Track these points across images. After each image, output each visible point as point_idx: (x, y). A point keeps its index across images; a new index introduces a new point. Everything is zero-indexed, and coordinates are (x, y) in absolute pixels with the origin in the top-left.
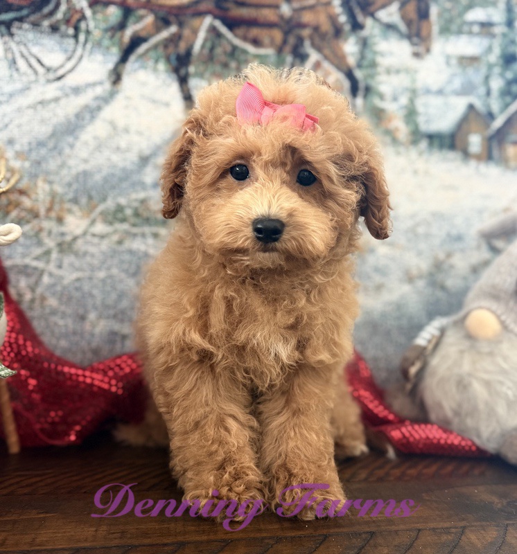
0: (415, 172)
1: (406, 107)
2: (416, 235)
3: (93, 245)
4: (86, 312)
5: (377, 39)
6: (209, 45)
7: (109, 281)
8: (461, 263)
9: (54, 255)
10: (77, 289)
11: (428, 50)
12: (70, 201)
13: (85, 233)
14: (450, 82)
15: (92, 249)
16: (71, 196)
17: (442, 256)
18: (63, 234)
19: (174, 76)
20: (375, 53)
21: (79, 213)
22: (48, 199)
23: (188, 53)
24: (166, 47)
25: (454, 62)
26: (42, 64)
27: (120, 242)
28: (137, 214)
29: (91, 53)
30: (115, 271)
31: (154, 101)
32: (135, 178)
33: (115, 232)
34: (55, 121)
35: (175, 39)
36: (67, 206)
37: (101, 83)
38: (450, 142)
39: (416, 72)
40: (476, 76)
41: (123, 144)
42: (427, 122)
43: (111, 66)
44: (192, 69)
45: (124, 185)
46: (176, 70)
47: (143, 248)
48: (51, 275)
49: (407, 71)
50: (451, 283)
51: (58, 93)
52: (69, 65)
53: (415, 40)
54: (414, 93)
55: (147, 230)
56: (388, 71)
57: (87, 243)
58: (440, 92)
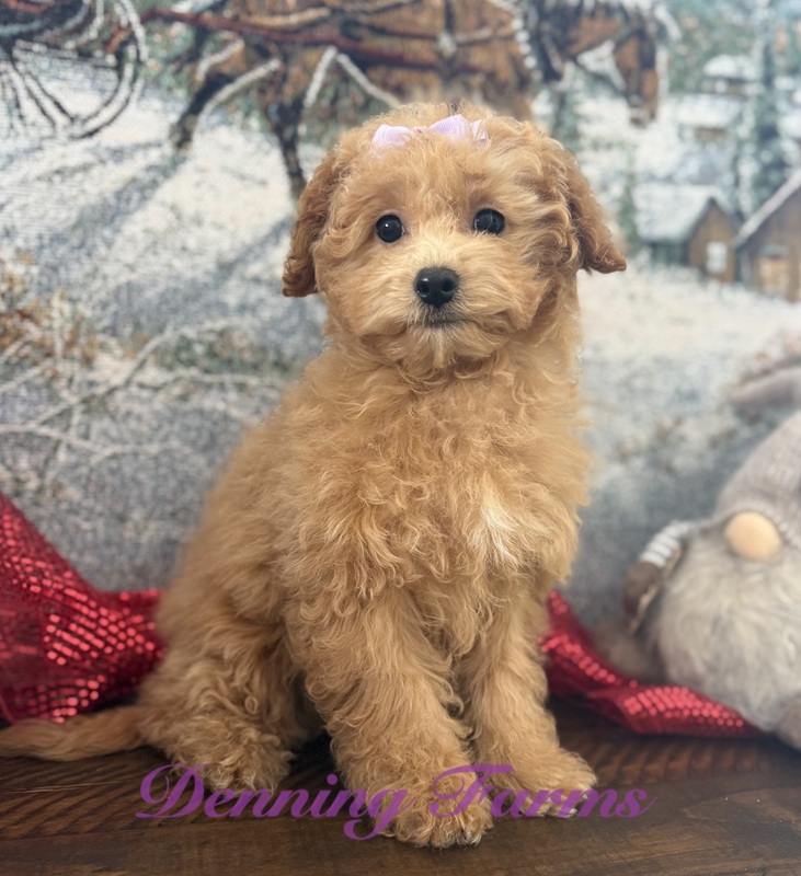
0: (632, 297)
1: (620, 200)
2: (632, 391)
3: (142, 401)
4: (128, 508)
5: (580, 97)
6: (330, 93)
7: (165, 460)
8: (696, 433)
9: (76, 418)
10: (113, 472)
11: (653, 116)
12: (104, 331)
13: (128, 383)
14: (682, 164)
15: (137, 408)
16: (106, 322)
17: (668, 422)
18: (92, 384)
19: (275, 139)
20: (578, 117)
21: (119, 352)
22: (69, 326)
23: (298, 103)
24: (262, 91)
25: (689, 134)
26: (63, 111)
27: (184, 398)
28: (212, 353)
29: (143, 95)
30: (175, 443)
31: (243, 177)
32: (211, 296)
33: (177, 380)
34: (82, 201)
35: (276, 81)
36: (101, 338)
37: (159, 145)
38: (681, 253)
39: (635, 147)
40: (720, 156)
41: (192, 243)
42: (650, 222)
43: (174, 118)
44: (302, 130)
45: (194, 307)
46: (278, 130)
47: (221, 406)
48: (70, 447)
49: (622, 145)
50: (682, 462)
51: (89, 158)
52: (106, 114)
53: (635, 99)
54: (631, 179)
55: (227, 378)
56: (596, 145)
57: (130, 398)
58: (669, 179)
